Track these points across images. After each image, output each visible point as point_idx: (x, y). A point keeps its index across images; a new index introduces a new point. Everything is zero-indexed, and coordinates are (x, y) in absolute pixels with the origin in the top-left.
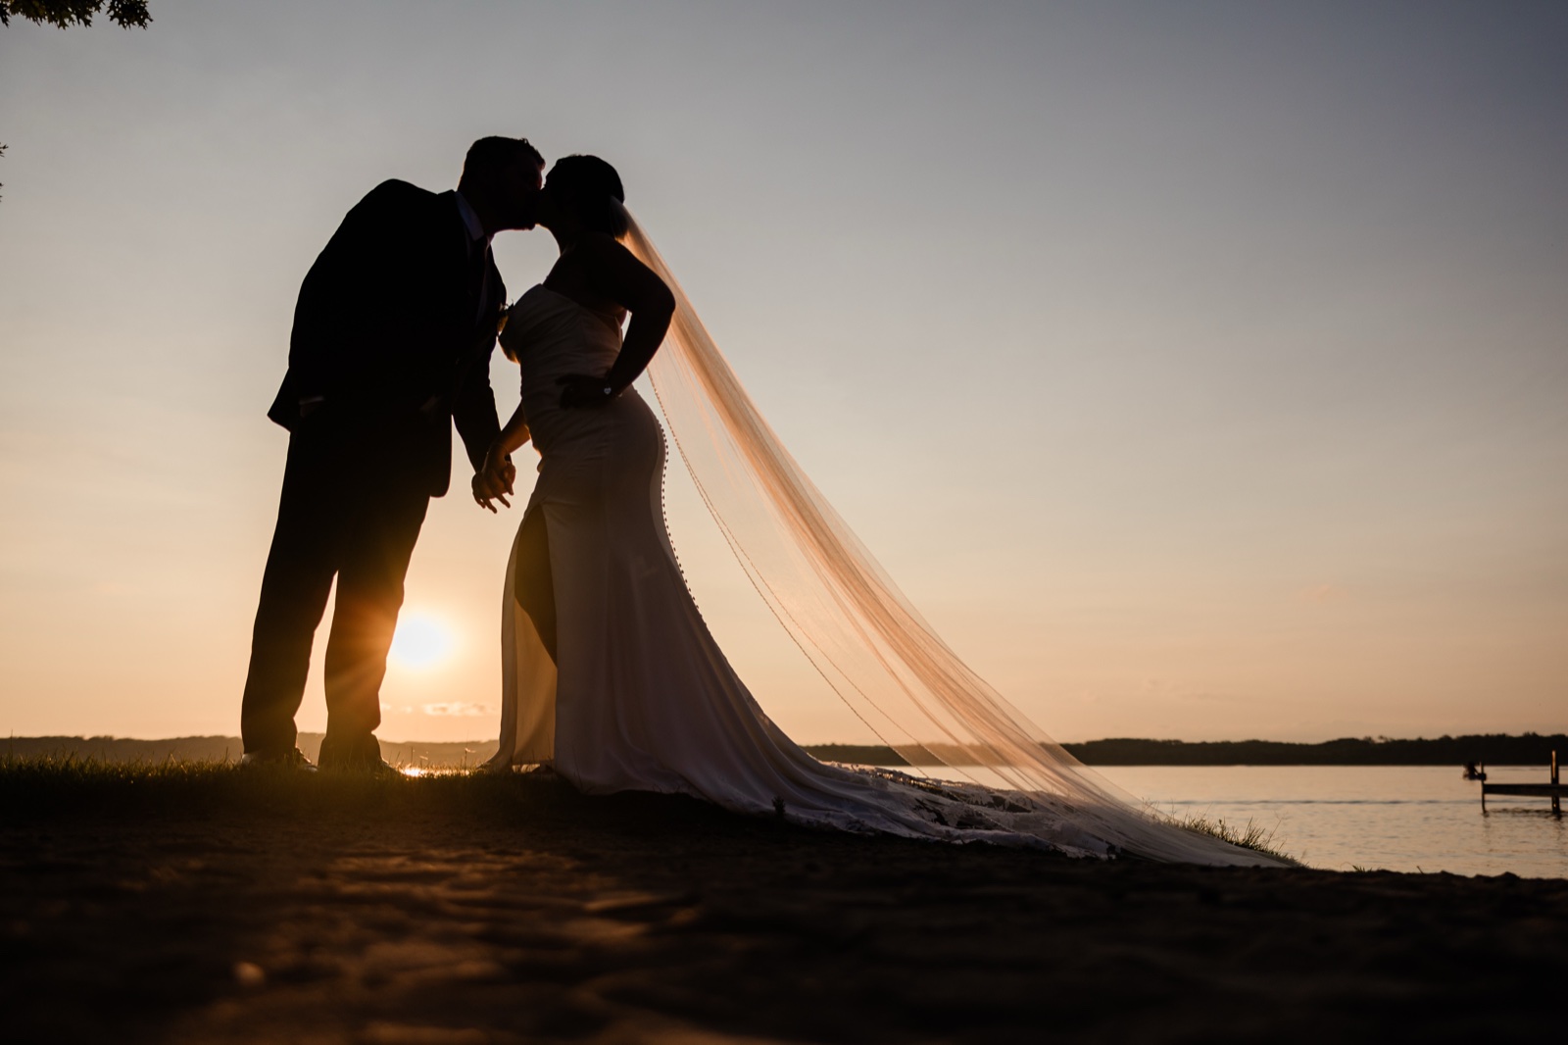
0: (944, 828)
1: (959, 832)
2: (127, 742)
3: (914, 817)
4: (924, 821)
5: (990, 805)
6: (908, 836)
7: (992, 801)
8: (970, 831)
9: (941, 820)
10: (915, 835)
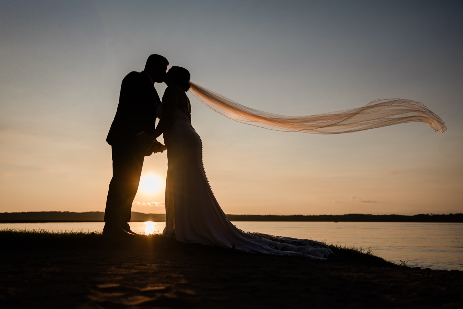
0: (277, 251)
1: (282, 252)
2: (73, 213)
3: (269, 248)
4: (271, 249)
5: (292, 243)
6: (266, 253)
7: (292, 242)
8: (284, 252)
9: (277, 248)
10: (268, 253)
